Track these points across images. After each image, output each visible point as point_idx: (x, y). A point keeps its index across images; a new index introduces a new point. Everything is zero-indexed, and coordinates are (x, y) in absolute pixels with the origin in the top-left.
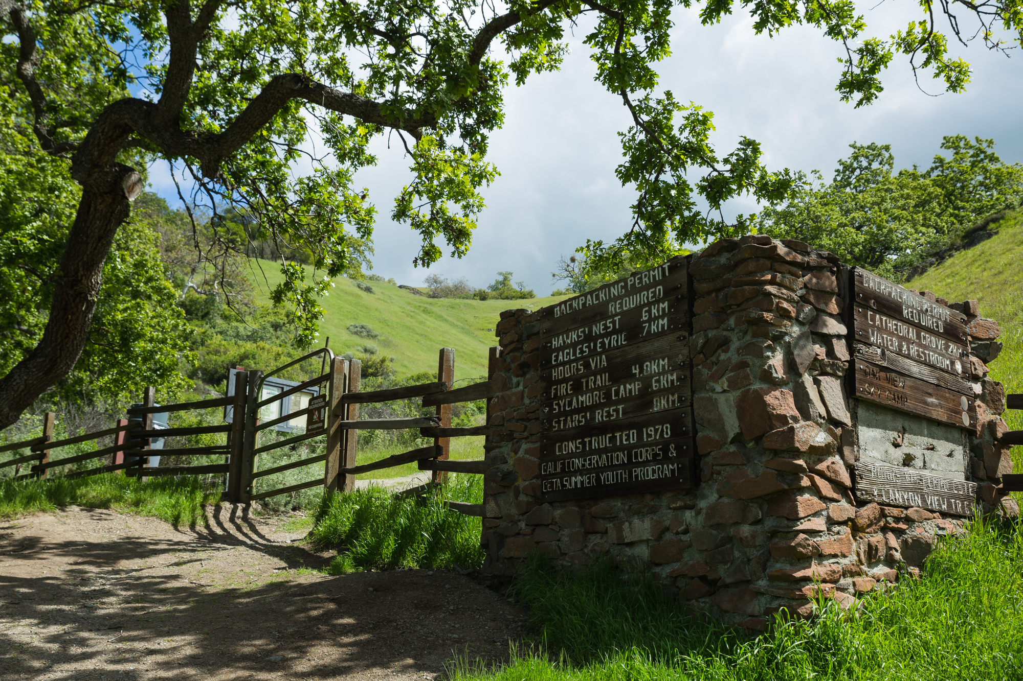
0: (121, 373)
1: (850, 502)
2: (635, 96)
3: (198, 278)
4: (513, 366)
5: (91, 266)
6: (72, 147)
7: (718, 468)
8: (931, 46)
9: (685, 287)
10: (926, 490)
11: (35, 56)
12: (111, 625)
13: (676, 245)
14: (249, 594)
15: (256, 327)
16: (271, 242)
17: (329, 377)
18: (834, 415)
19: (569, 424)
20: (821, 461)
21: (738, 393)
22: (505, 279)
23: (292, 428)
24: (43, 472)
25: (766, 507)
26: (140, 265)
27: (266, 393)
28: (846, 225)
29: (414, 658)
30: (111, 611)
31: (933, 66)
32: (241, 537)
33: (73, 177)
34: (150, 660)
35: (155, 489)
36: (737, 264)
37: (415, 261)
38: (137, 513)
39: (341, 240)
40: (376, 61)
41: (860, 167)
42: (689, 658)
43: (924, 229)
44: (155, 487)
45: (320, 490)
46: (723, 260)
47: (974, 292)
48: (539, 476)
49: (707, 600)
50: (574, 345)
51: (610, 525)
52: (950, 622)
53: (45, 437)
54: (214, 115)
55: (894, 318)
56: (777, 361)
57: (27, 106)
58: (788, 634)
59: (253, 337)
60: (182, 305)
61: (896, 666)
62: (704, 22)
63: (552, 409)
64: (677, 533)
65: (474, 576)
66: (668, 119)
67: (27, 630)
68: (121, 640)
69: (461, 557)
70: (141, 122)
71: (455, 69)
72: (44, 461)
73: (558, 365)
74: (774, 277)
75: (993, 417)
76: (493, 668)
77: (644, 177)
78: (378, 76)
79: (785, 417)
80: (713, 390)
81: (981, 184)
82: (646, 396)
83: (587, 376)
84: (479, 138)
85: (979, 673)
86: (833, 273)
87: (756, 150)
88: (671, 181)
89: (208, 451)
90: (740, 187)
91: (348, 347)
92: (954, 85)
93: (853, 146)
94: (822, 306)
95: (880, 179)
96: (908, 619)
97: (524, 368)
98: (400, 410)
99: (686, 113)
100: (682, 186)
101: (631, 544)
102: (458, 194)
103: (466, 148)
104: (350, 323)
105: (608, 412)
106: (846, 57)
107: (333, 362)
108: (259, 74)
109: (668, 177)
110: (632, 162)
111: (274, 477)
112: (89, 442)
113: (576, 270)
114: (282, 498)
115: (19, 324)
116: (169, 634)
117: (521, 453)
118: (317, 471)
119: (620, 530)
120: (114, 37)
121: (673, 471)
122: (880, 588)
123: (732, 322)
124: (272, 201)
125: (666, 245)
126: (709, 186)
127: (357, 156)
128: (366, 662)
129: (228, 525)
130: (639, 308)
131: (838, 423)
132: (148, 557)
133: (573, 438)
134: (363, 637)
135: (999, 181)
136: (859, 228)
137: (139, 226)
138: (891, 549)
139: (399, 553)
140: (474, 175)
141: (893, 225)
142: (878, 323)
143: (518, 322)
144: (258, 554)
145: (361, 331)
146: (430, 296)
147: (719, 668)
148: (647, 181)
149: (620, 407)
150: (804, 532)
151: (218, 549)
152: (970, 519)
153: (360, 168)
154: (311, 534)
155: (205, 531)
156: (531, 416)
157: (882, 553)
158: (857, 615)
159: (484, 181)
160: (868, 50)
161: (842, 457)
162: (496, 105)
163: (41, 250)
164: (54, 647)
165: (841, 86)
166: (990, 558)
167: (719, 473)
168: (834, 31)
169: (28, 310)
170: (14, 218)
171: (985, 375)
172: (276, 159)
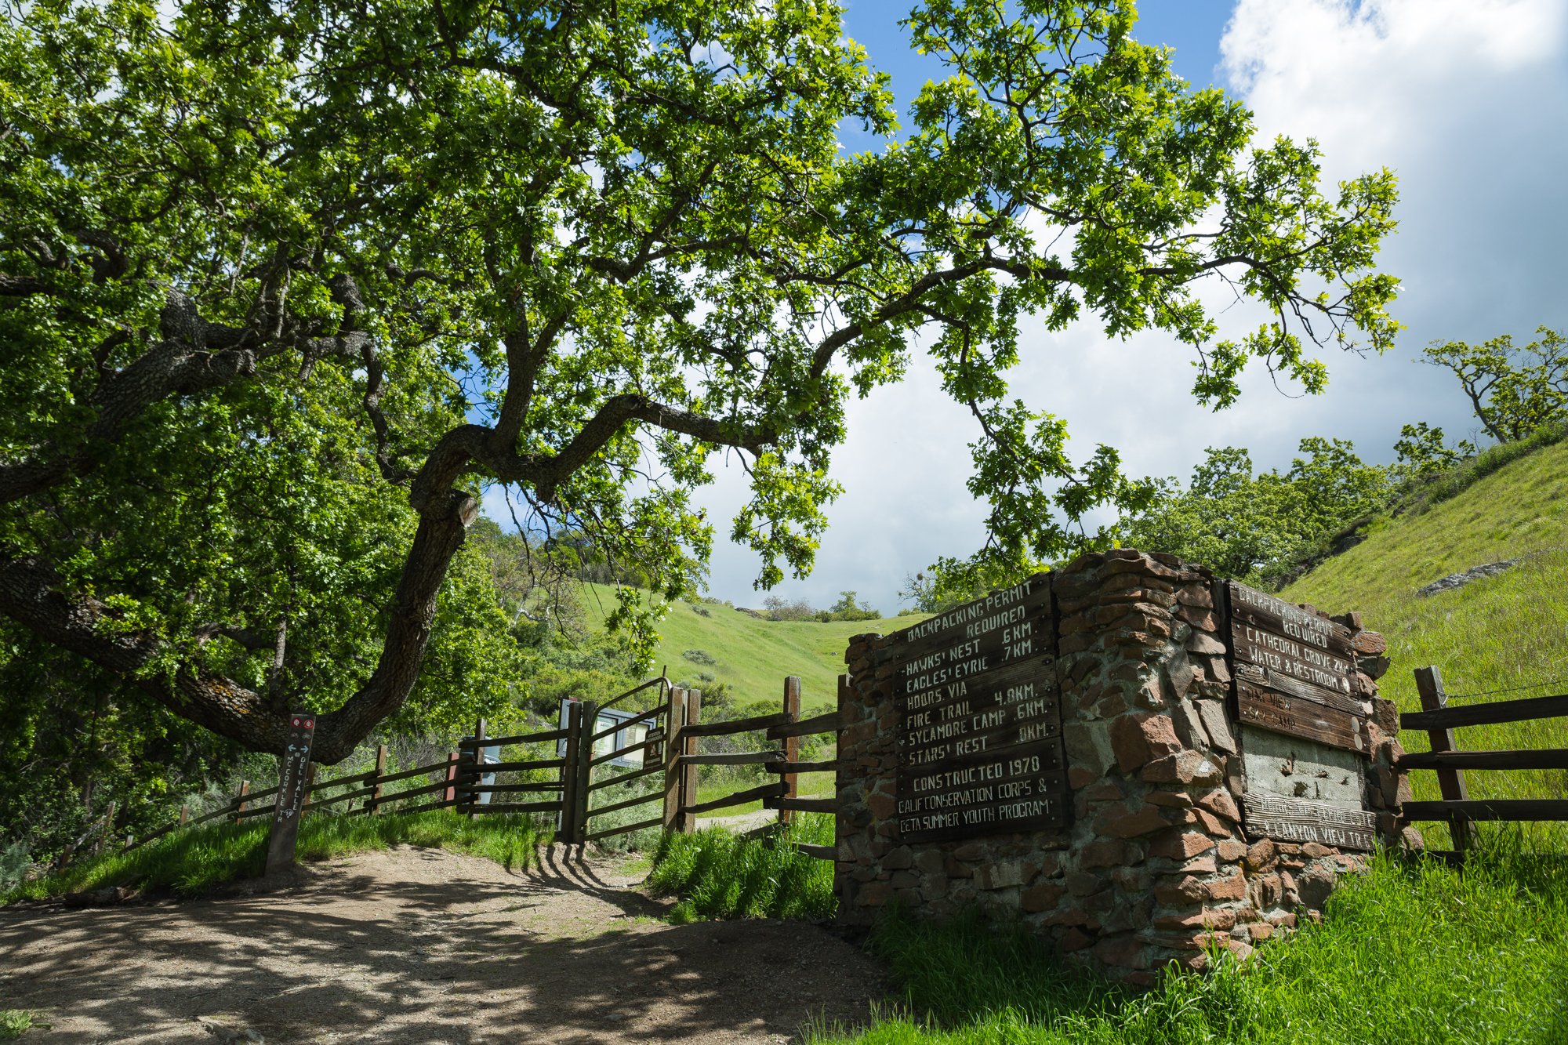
0: (453, 705)
1: (1240, 839)
2: (985, 405)
3: (530, 604)
4: (864, 695)
5: (426, 595)
6: (411, 475)
7: (1094, 804)
8: (1286, 348)
9: (1049, 606)
10: (1321, 823)
11: (380, 388)
12: (444, 974)
13: (1034, 561)
14: (584, 944)
15: (588, 654)
16: (605, 565)
17: (667, 708)
18: (1218, 743)
19: (928, 758)
20: (1206, 793)
21: (1112, 720)
22: (849, 599)
23: (628, 763)
24: (376, 808)
25: (1148, 846)
26: (472, 592)
27: (600, 726)
28: (1208, 533)
29: (765, 1018)
30: (443, 959)
31: (1289, 369)
32: (575, 881)
33: (411, 505)
34: (484, 1014)
35: (486, 828)
36: (1104, 580)
37: (756, 584)
38: (468, 853)
39: (678, 562)
40: (713, 378)
41: (1218, 472)
42: (1070, 1019)
43: (1289, 536)
44: (487, 826)
45: (659, 830)
46: (1088, 575)
47: (1348, 600)
48: (896, 816)
49: (1087, 951)
50: (930, 672)
51: (975, 869)
52: (1359, 973)
53: (378, 771)
54: (549, 438)
55: (1275, 634)
56: (1152, 684)
57: (370, 438)
58: (1180, 990)
59: (585, 665)
60: (514, 632)
61: (1304, 1025)
62: (1051, 328)
63: (908, 741)
64: (1051, 877)
65: (827, 926)
66: (1020, 429)
67: (360, 976)
68: (454, 991)
69: (813, 905)
70: (478, 448)
71: (796, 383)
72: (377, 796)
73: (913, 694)
74: (1144, 594)
75: (1387, 739)
76: (853, 1031)
77: (997, 490)
78: (716, 394)
79: (1165, 745)
80: (1084, 718)
81: (1344, 487)
82: (1011, 726)
83: (946, 705)
84: (820, 453)
85: (1397, 1031)
86: (1206, 587)
87: (1114, 458)
88: (1027, 493)
89: (540, 787)
90: (1100, 497)
91: (684, 674)
92: (1313, 387)
93: (1208, 451)
94: (1198, 624)
95: (1240, 484)
96: (1313, 971)
97: (876, 697)
98: (742, 744)
99: (1038, 422)
100: (1039, 499)
101: (1000, 890)
102: (802, 514)
103: (807, 465)
104: (685, 649)
105: (970, 744)
106: (1199, 361)
107: (670, 693)
108: (594, 396)
109: (1022, 488)
110: (984, 474)
111: (609, 815)
112: (420, 776)
113: (924, 588)
114: (618, 839)
115: (355, 653)
116: (502, 986)
117: (875, 790)
118: (655, 809)
119: (987, 874)
120: (455, 365)
121: (1044, 808)
122: (1279, 935)
123: (1101, 643)
124: (607, 522)
125: (1024, 561)
126: (1067, 497)
127: (694, 475)
128: (712, 1023)
129: (561, 867)
130: (1001, 629)
131: (1222, 751)
132: (479, 901)
133: (932, 773)
134: (708, 994)
135: (1362, 484)
136: (1221, 536)
137: (472, 551)
138: (1287, 890)
139: (744, 901)
140: (817, 493)
141: (1256, 532)
142: (1258, 639)
143: (869, 647)
144: (594, 900)
145: (698, 657)
146: (769, 619)
147: (1105, 1030)
148: (1001, 494)
149: (983, 738)
150: (1192, 873)
151: (551, 894)
152: (1371, 853)
153: (697, 487)
154: (649, 878)
155: (538, 874)
156: (885, 749)
157: (1278, 895)
158: (1255, 967)
159: (828, 499)
160: (1222, 353)
161: (1229, 788)
162: (837, 419)
163: (378, 579)
164: (387, 996)
165: (1197, 389)
166: (1397, 898)
167: (1094, 809)
168: (1185, 335)
169: (363, 639)
170: (354, 547)
171: (1374, 693)
172: (611, 481)
